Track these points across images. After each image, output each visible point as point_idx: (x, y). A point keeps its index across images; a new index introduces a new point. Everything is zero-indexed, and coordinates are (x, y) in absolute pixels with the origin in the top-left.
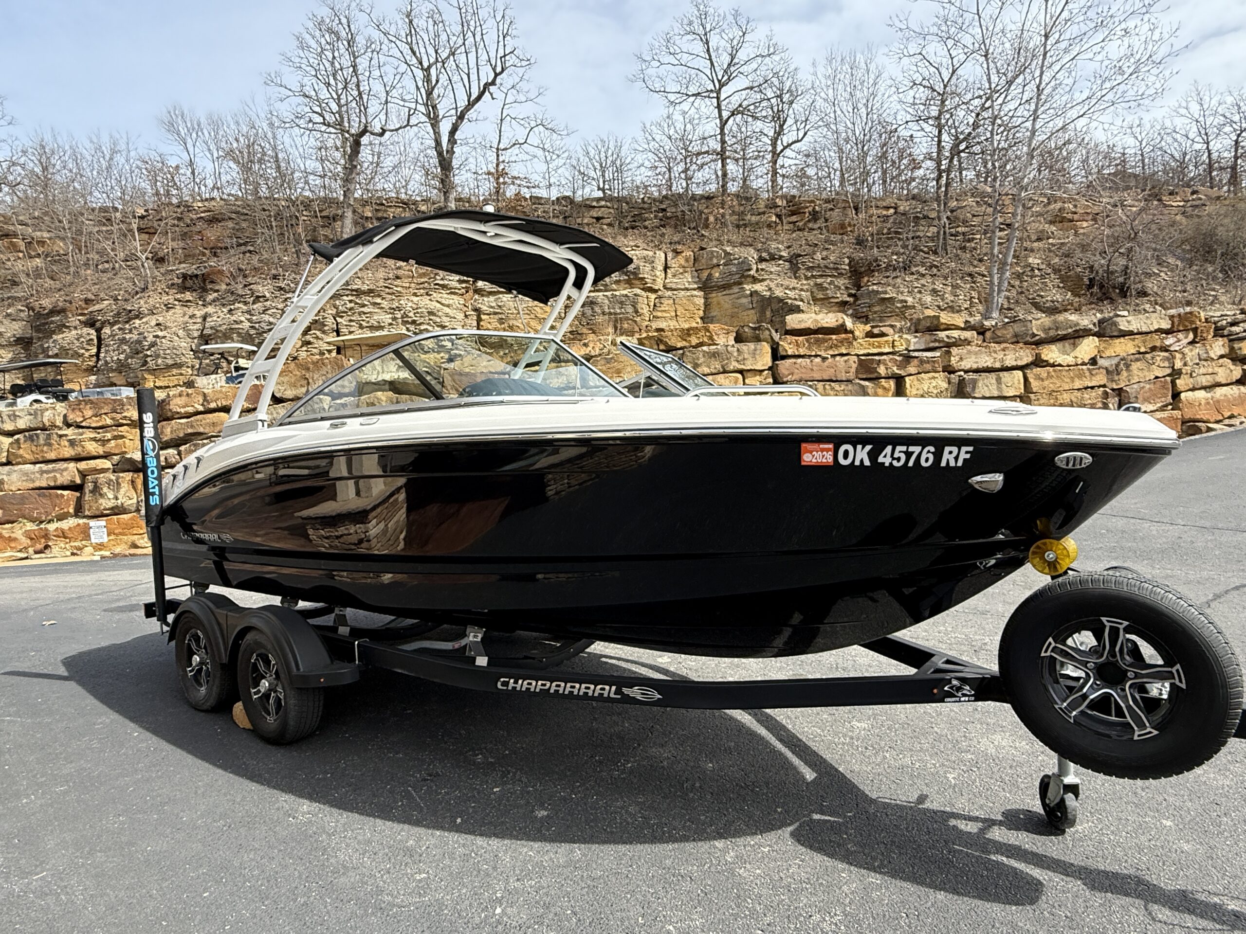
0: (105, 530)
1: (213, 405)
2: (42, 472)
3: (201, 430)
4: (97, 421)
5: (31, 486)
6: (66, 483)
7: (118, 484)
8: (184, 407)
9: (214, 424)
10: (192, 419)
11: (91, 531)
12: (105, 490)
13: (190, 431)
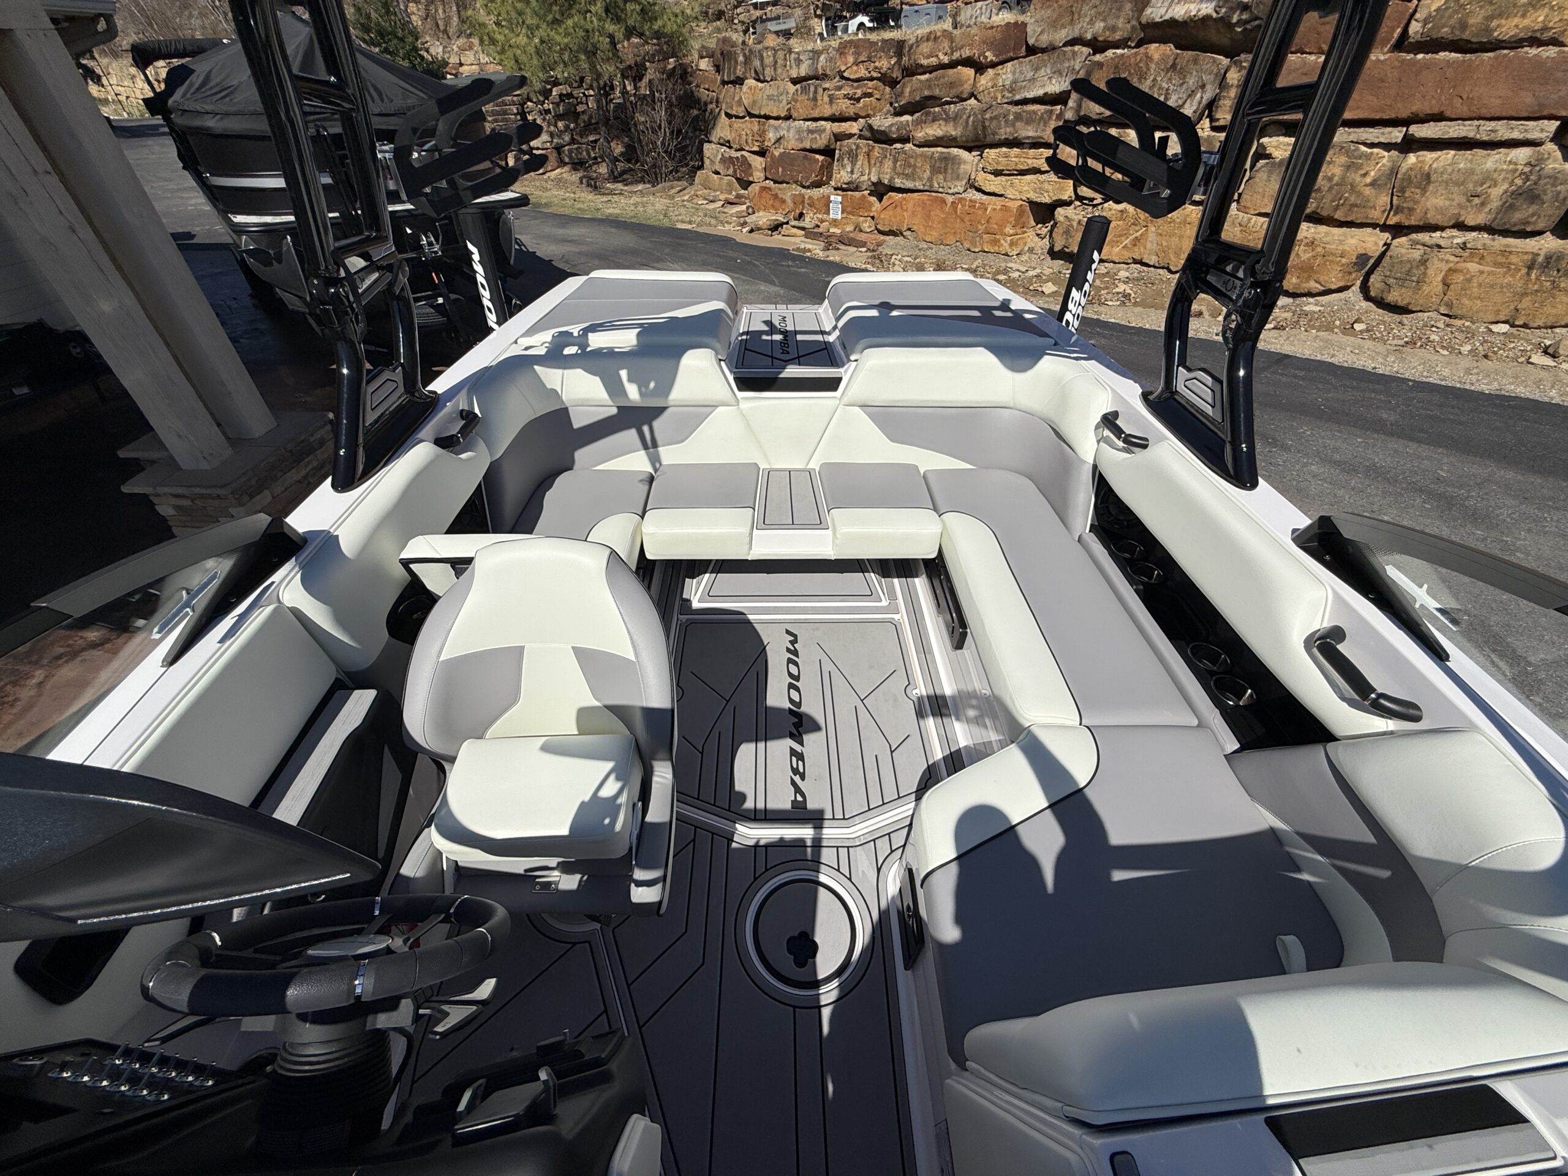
0: (840, 206)
1: (956, 56)
2: (810, 131)
3: (937, 92)
4: (856, 72)
5: (801, 146)
6: (822, 148)
7: (857, 156)
8: (928, 57)
9: (951, 85)
10: (934, 74)
11: (831, 205)
12: (846, 161)
13: (926, 93)
